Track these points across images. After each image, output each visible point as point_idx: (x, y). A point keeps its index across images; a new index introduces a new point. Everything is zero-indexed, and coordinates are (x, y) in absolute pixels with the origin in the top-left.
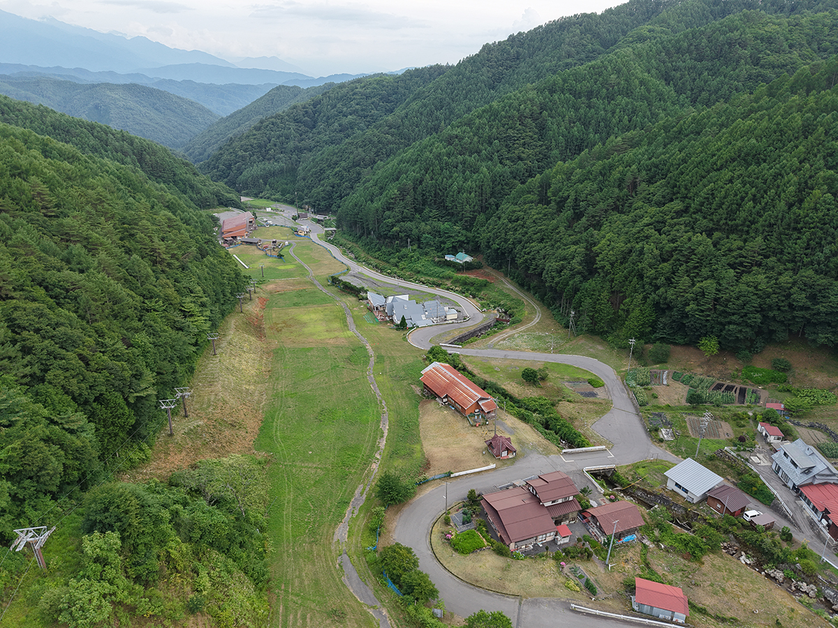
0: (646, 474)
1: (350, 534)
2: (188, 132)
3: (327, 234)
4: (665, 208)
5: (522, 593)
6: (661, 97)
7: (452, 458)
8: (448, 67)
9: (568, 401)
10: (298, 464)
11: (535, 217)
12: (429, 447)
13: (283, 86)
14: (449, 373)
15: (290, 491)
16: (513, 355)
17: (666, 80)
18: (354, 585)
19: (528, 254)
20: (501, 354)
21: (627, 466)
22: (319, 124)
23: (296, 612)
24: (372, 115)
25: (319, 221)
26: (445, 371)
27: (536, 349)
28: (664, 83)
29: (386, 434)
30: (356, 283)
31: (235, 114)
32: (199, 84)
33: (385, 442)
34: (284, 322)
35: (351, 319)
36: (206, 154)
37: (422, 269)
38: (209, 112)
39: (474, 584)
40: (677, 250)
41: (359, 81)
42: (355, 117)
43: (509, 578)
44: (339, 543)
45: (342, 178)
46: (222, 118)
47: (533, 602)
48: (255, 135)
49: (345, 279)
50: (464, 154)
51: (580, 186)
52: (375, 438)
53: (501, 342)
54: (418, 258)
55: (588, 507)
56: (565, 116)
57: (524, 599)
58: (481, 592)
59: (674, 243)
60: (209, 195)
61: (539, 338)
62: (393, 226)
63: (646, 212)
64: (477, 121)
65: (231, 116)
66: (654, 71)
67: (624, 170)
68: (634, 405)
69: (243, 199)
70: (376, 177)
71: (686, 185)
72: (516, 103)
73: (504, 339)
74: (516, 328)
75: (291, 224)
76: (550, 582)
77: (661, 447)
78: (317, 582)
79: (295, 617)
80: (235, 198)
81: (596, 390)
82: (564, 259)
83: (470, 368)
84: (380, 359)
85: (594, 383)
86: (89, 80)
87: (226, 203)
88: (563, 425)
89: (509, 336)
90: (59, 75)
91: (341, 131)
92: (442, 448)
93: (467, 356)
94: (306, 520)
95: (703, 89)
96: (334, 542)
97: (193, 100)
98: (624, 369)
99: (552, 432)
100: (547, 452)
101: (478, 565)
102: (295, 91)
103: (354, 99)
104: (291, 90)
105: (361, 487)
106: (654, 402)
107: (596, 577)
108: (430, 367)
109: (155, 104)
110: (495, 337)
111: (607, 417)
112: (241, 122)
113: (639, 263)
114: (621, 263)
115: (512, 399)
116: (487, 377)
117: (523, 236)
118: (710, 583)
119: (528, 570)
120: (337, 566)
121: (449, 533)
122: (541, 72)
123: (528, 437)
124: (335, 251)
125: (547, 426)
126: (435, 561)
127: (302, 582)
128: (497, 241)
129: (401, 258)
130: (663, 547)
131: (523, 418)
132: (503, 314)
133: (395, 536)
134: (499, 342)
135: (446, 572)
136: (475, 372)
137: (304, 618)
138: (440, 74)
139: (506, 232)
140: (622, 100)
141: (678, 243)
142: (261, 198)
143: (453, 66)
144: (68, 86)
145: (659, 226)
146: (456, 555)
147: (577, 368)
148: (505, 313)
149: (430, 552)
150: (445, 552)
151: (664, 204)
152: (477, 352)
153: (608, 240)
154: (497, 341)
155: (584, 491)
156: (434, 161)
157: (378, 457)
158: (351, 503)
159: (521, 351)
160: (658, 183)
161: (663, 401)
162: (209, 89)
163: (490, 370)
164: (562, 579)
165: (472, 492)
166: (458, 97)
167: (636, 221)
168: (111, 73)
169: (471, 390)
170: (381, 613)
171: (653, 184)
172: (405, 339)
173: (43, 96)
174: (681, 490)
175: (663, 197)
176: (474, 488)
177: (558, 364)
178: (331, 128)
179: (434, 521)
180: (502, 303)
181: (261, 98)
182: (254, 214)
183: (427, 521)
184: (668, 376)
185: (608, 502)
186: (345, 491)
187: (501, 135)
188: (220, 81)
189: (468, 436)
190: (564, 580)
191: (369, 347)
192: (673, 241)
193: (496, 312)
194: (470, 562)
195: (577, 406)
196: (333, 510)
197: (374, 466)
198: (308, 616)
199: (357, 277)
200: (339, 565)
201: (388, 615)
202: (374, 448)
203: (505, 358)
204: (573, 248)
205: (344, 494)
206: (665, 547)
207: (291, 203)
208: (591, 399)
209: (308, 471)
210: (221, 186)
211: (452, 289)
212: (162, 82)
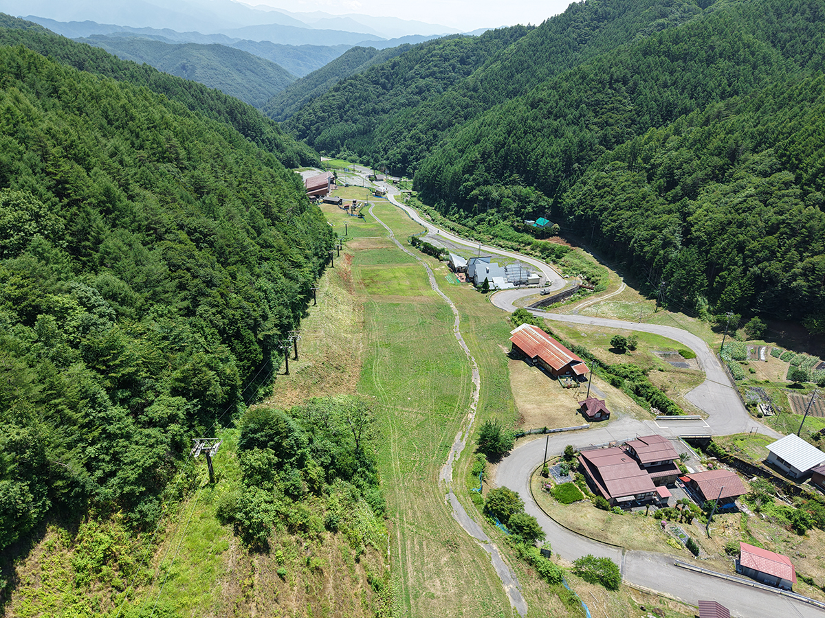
0: (744, 446)
1: (455, 475)
2: (266, 92)
3: (403, 196)
4: (772, 178)
5: (624, 544)
6: (766, 60)
7: (546, 415)
8: (530, 28)
9: (660, 370)
10: (399, 408)
11: (623, 184)
12: (522, 404)
13: (359, 48)
14: (540, 335)
15: (394, 432)
16: (599, 322)
17: (772, 42)
18: (464, 521)
19: (615, 221)
20: (587, 320)
21: (724, 437)
22: (396, 86)
23: (413, 538)
24: (449, 78)
25: (395, 183)
26: (535, 332)
27: (623, 318)
28: (771, 45)
29: (478, 388)
30: (435, 244)
31: (312, 75)
32: (276, 45)
33: (478, 395)
34: (371, 278)
35: (433, 278)
36: (284, 114)
37: (501, 233)
38: (285, 73)
39: (577, 532)
40: (784, 223)
41: (437, 42)
42: (432, 79)
43: (610, 530)
44: (445, 483)
45: (419, 140)
46: (299, 79)
47: (635, 554)
48: (333, 96)
49: (425, 240)
50: (549, 118)
51: (675, 153)
52: (469, 391)
53: (587, 309)
54: (497, 221)
55: (686, 472)
56: (658, 80)
57: (627, 551)
58: (584, 540)
59: (781, 215)
60: (293, 154)
61: (626, 307)
62: (473, 189)
63: (750, 183)
64: (564, 84)
65: (308, 77)
66: (759, 32)
67: (725, 137)
68: (729, 378)
69: (323, 159)
70: (455, 140)
71: (798, 155)
72: (607, 65)
73: (590, 306)
74: (601, 296)
75: (368, 184)
76: (652, 538)
77: (760, 421)
78: (429, 515)
79: (412, 543)
80: (315, 158)
81: (687, 362)
82: (654, 228)
83: (556, 332)
84: (465, 318)
85: (686, 354)
86: (176, 40)
87: (307, 163)
88: (654, 393)
89: (595, 304)
90: (151, 36)
91: (417, 93)
92: (535, 406)
93: (552, 321)
94: (412, 459)
95: (815, 52)
96: (440, 480)
97: (271, 61)
98: (717, 343)
99: (644, 399)
100: (640, 417)
101: (578, 515)
102: (371, 52)
103: (432, 61)
104: (367, 51)
105: (459, 435)
106: (752, 377)
107: (697, 538)
108: (520, 328)
109: (236, 65)
110: (580, 303)
111: (700, 387)
112: (318, 83)
113: (740, 235)
114: (720, 234)
115: (601, 365)
116: (574, 342)
117: (611, 203)
118: (815, 556)
119: (630, 525)
120: (446, 502)
121: (549, 484)
122: (630, 33)
123: (620, 401)
124: (413, 213)
125: (637, 392)
126: (537, 508)
127: (415, 513)
128: (582, 208)
129: (480, 222)
130: (764, 517)
131: (615, 384)
132: (586, 282)
133: (497, 482)
134: (584, 308)
135: (549, 518)
136: (562, 336)
137: (421, 545)
138: (522, 35)
139: (592, 199)
140: (723, 64)
141: (787, 215)
142: (338, 158)
143: (534, 27)
144: (159, 45)
145: (765, 196)
146: (556, 503)
147: (666, 338)
148: (588, 279)
149: (531, 499)
150: (546, 501)
151: (770, 175)
152: (562, 318)
153: (705, 210)
154: (582, 307)
155: (682, 457)
156: (518, 124)
157: (474, 408)
158: (452, 448)
159: (607, 318)
160: (764, 152)
161: (761, 377)
162: (286, 50)
163: (576, 335)
164: (663, 536)
165: (569, 448)
166: (539, 60)
167: (738, 192)
168: (195, 33)
169: (563, 353)
170: (491, 548)
171: (757, 153)
172: (488, 300)
173: (136, 56)
174: (783, 464)
175: (771, 167)
176: (570, 444)
177: (646, 333)
178: (408, 90)
179: (532, 471)
180: (584, 270)
181: (337, 59)
182: (335, 174)
183: (526, 471)
184: (766, 352)
185: (705, 470)
186: (446, 436)
187: (588, 99)
188: (296, 43)
189: (560, 396)
190: (665, 538)
191: (452, 306)
192: (780, 213)
193: (578, 278)
194: (571, 512)
195: (669, 375)
196: (436, 452)
197: (470, 416)
198: (424, 543)
199: (435, 239)
200: (448, 502)
201: (498, 550)
202: (468, 400)
203: (591, 325)
204: (665, 217)
205: (445, 439)
206: (767, 517)
207: (367, 164)
208: (683, 369)
209: (409, 415)
210: (302, 146)
211: (532, 254)
212: (243, 42)
